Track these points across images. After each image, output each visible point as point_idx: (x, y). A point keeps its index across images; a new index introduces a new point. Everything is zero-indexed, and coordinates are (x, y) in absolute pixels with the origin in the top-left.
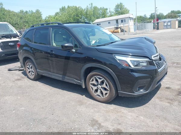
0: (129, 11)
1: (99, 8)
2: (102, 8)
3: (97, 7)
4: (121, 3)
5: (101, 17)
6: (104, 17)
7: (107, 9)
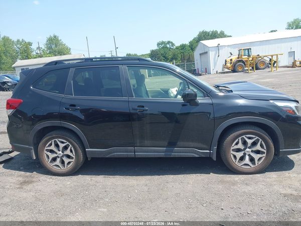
0: (70, 49)
1: (15, 40)
2: (21, 40)
3: (10, 38)
4: (55, 37)
5: (20, 57)
6: (27, 58)
7: (30, 44)
